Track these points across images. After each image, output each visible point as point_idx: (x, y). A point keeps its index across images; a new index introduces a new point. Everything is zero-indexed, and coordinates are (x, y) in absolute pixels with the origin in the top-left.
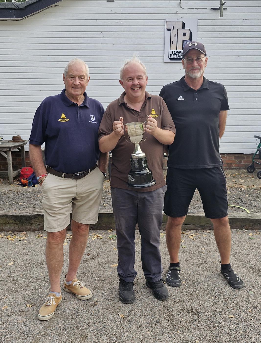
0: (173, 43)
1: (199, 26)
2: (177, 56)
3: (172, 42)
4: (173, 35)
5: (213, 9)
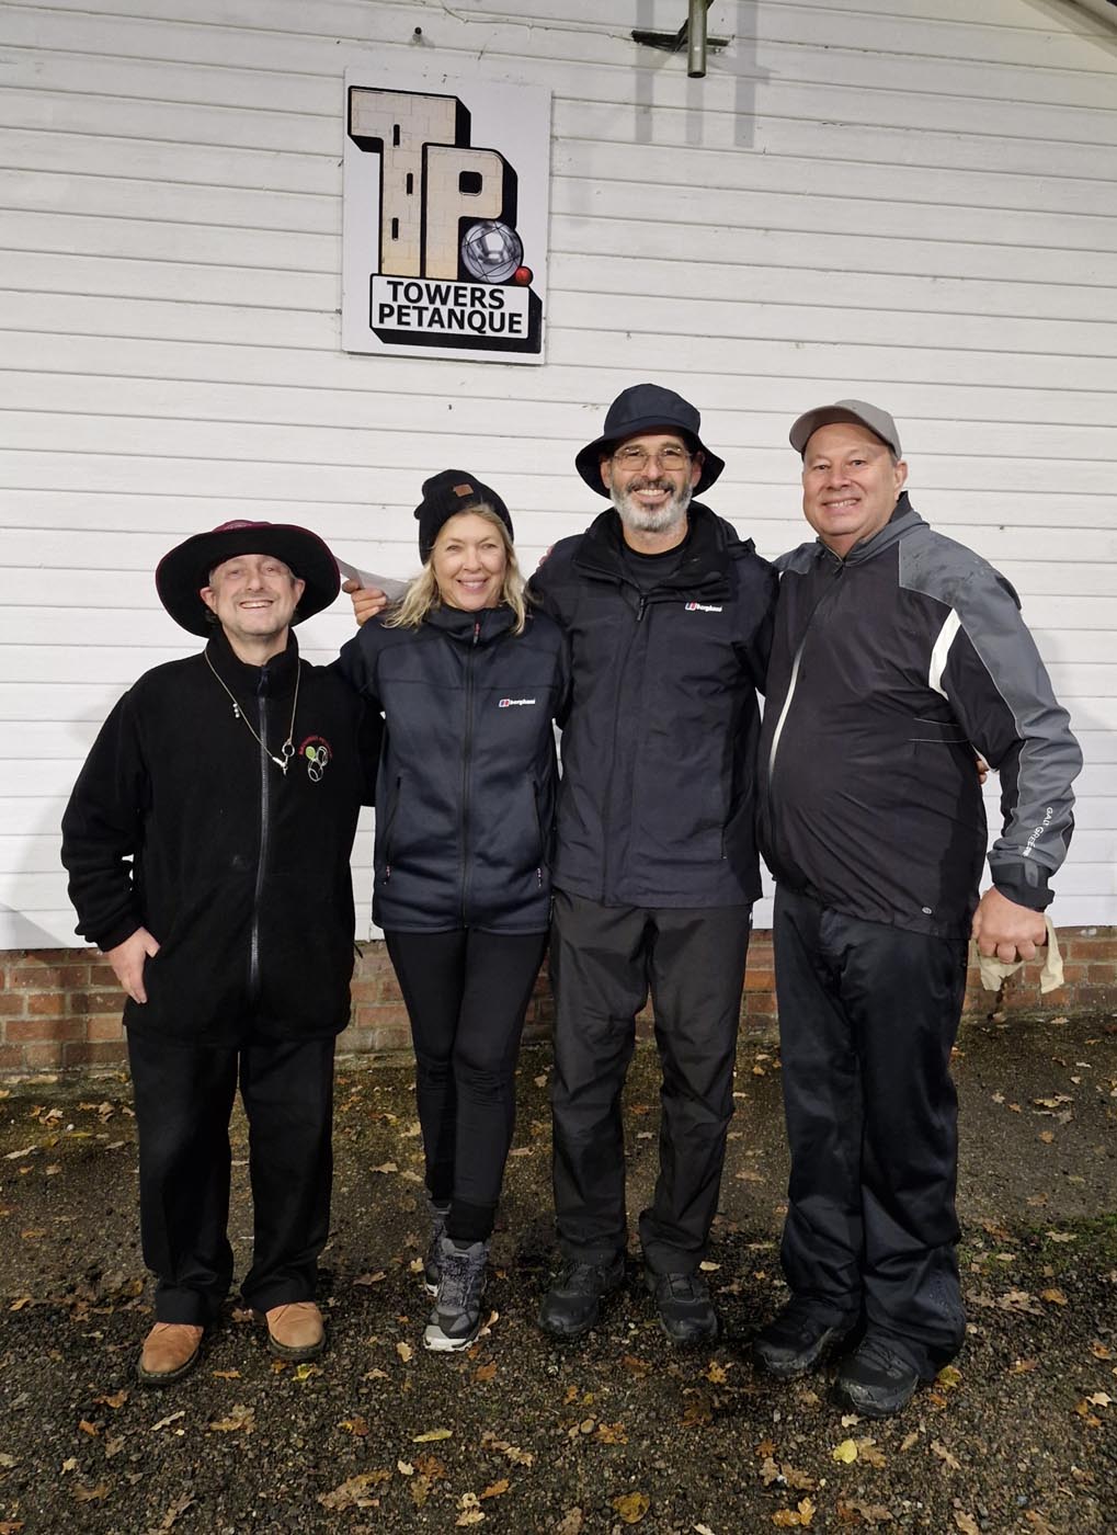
0: (395, 235)
2: (427, 316)
3: (388, 227)
4: (396, 181)
5: (645, 38)
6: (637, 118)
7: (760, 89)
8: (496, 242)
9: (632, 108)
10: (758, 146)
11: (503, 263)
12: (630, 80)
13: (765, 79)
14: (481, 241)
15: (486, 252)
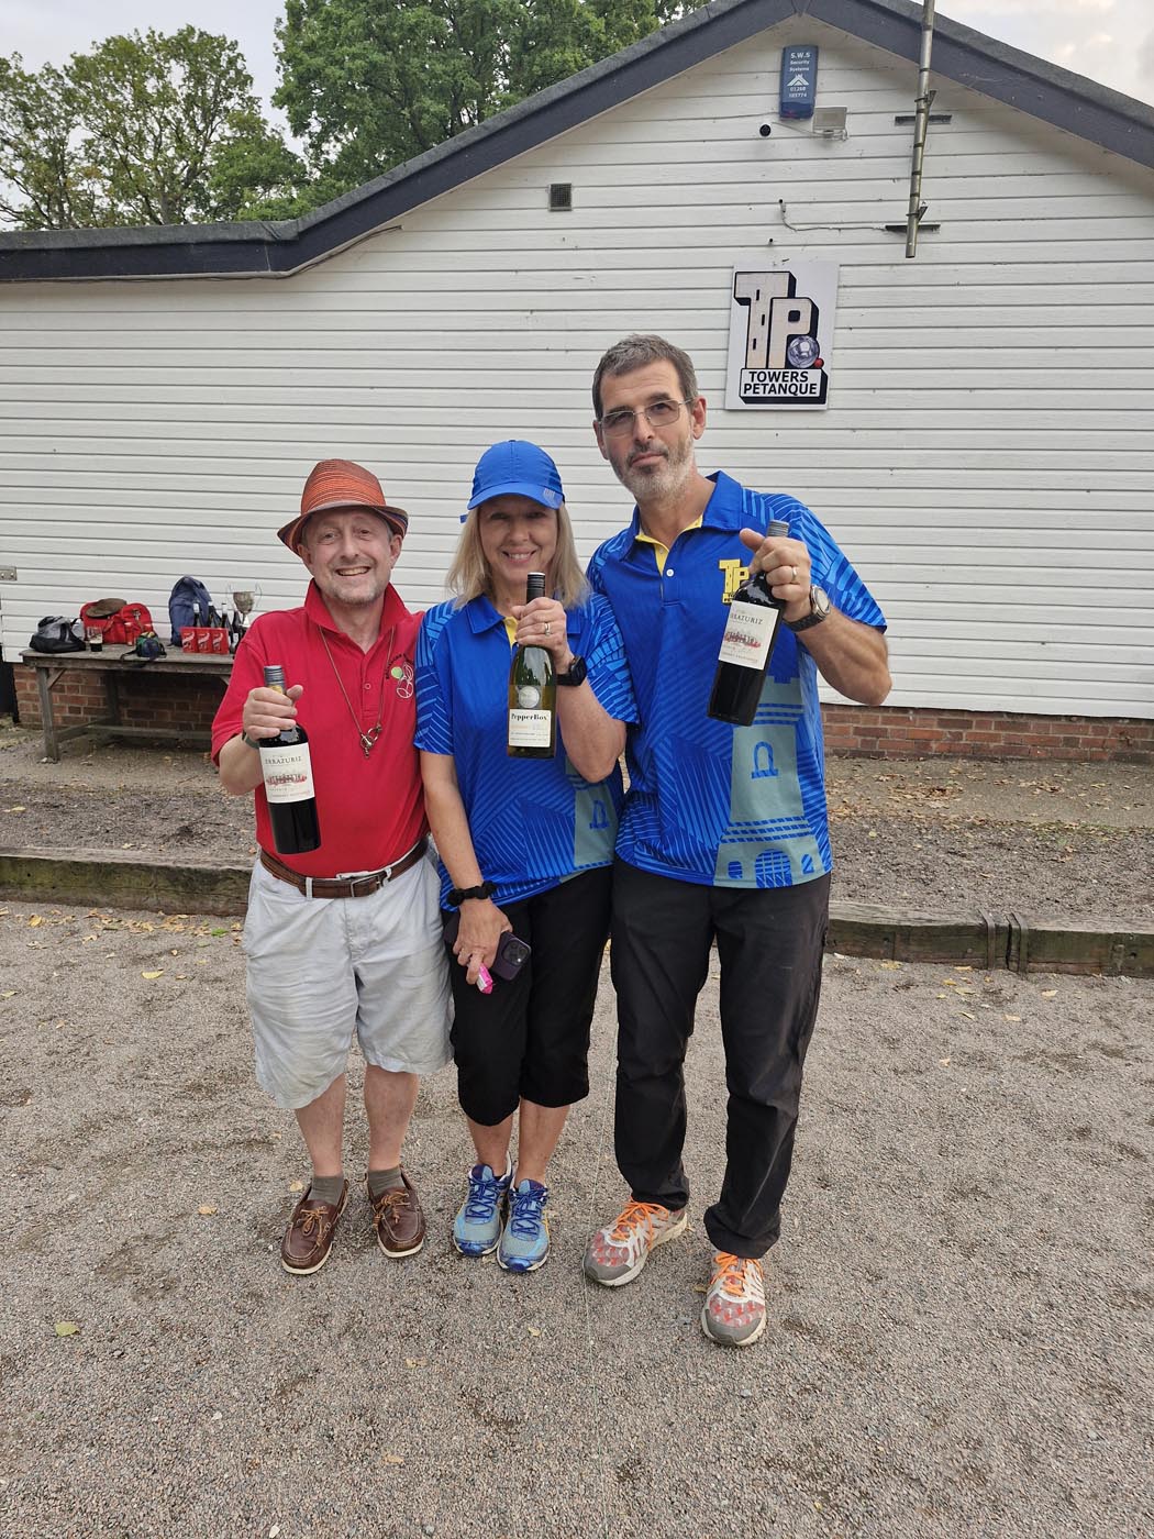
0: (754, 347)
1: (845, 287)
2: (768, 388)
3: (751, 343)
5: (890, 228)
8: (805, 347)
11: (809, 357)
14: (798, 347)
15: (800, 352)
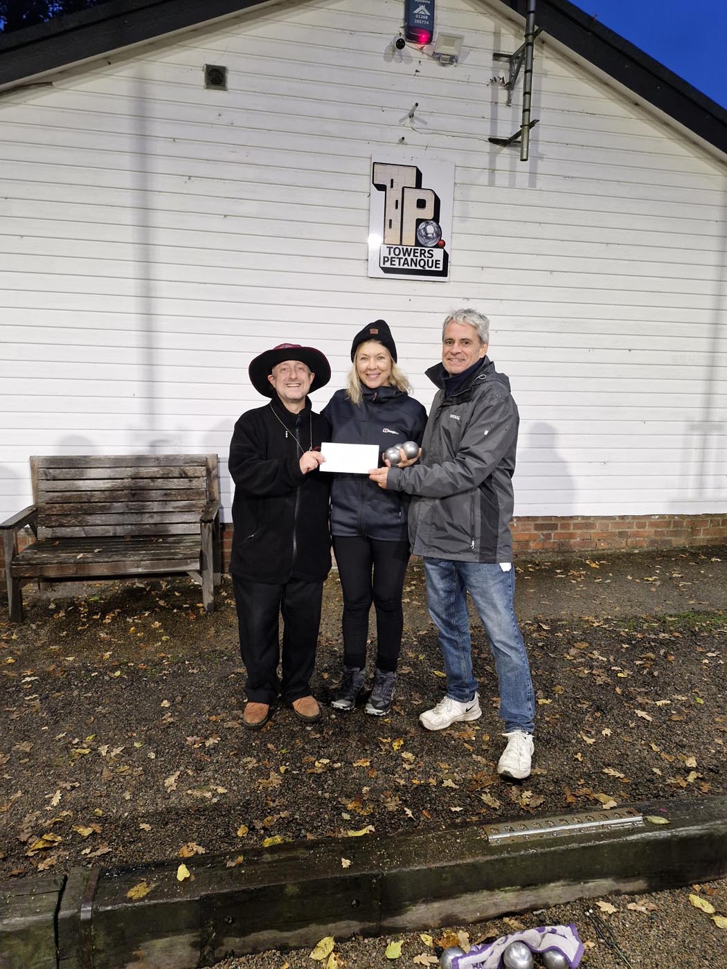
0: (390, 227)
2: (402, 261)
3: (388, 223)
4: (391, 203)
5: (494, 141)
6: (489, 175)
7: (540, 162)
8: (431, 229)
9: (487, 171)
10: (538, 188)
11: (433, 238)
12: (487, 158)
13: (541, 158)
14: (425, 229)
15: (427, 234)
